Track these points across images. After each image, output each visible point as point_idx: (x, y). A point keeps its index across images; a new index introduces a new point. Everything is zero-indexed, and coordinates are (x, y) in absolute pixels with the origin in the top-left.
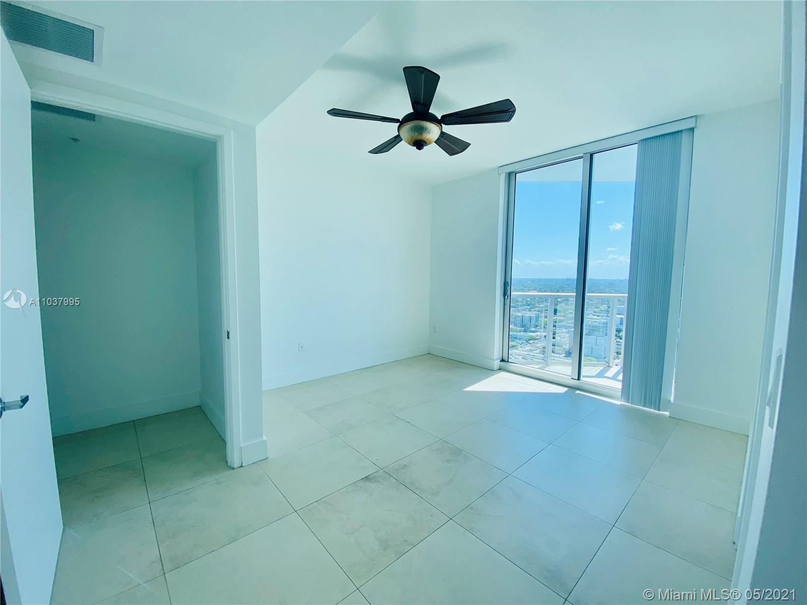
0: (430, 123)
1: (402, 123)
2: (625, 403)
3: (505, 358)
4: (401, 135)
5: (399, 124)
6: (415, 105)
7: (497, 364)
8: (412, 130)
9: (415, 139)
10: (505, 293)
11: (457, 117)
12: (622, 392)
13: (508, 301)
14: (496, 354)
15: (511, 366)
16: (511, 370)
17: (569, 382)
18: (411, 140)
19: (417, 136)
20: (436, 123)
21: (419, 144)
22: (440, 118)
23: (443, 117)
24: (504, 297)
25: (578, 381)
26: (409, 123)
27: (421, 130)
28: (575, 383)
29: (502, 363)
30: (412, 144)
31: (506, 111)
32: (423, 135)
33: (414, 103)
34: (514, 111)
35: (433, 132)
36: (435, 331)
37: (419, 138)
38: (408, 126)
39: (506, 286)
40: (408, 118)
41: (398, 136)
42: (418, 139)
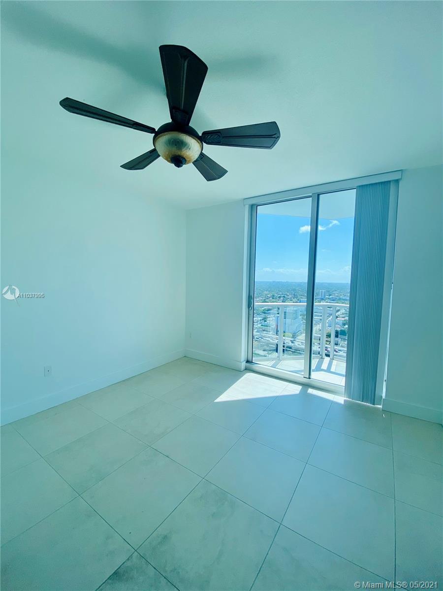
0: (190, 138)
1: (157, 134)
2: (347, 399)
3: (250, 359)
4: (158, 149)
5: (154, 134)
6: (174, 110)
7: (243, 365)
8: (170, 143)
9: (173, 153)
10: (250, 305)
11: (219, 135)
12: (345, 388)
13: (251, 312)
14: (243, 357)
15: (255, 367)
16: (255, 370)
17: (302, 380)
18: (168, 155)
19: (175, 151)
20: (197, 139)
21: (178, 161)
22: (200, 135)
23: (204, 133)
24: (249, 308)
25: (309, 379)
26: (165, 133)
27: (180, 144)
28: (306, 381)
29: (248, 364)
30: (169, 159)
31: (270, 136)
32: (183, 150)
33: (174, 109)
34: (279, 137)
35: (193, 149)
36: (191, 337)
37: (179, 153)
38: (164, 138)
39: (250, 299)
40: (165, 129)
41: (154, 151)
42: (177, 154)
